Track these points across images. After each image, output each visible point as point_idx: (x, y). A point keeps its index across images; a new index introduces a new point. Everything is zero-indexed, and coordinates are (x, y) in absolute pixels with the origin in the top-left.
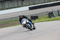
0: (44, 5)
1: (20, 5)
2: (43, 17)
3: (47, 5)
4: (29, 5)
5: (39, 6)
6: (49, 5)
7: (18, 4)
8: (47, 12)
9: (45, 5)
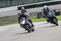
0: (33, 5)
1: (9, 5)
2: (32, 18)
3: (36, 5)
4: (18, 5)
5: (28, 6)
6: (38, 5)
7: (6, 4)
8: (36, 12)
9: (35, 5)
